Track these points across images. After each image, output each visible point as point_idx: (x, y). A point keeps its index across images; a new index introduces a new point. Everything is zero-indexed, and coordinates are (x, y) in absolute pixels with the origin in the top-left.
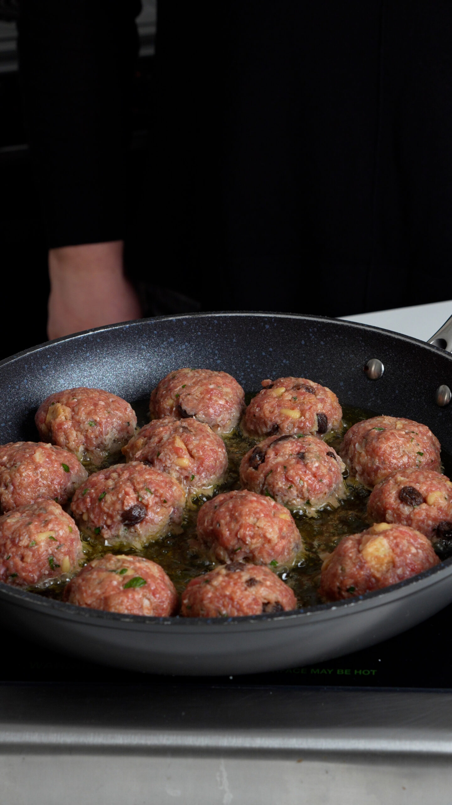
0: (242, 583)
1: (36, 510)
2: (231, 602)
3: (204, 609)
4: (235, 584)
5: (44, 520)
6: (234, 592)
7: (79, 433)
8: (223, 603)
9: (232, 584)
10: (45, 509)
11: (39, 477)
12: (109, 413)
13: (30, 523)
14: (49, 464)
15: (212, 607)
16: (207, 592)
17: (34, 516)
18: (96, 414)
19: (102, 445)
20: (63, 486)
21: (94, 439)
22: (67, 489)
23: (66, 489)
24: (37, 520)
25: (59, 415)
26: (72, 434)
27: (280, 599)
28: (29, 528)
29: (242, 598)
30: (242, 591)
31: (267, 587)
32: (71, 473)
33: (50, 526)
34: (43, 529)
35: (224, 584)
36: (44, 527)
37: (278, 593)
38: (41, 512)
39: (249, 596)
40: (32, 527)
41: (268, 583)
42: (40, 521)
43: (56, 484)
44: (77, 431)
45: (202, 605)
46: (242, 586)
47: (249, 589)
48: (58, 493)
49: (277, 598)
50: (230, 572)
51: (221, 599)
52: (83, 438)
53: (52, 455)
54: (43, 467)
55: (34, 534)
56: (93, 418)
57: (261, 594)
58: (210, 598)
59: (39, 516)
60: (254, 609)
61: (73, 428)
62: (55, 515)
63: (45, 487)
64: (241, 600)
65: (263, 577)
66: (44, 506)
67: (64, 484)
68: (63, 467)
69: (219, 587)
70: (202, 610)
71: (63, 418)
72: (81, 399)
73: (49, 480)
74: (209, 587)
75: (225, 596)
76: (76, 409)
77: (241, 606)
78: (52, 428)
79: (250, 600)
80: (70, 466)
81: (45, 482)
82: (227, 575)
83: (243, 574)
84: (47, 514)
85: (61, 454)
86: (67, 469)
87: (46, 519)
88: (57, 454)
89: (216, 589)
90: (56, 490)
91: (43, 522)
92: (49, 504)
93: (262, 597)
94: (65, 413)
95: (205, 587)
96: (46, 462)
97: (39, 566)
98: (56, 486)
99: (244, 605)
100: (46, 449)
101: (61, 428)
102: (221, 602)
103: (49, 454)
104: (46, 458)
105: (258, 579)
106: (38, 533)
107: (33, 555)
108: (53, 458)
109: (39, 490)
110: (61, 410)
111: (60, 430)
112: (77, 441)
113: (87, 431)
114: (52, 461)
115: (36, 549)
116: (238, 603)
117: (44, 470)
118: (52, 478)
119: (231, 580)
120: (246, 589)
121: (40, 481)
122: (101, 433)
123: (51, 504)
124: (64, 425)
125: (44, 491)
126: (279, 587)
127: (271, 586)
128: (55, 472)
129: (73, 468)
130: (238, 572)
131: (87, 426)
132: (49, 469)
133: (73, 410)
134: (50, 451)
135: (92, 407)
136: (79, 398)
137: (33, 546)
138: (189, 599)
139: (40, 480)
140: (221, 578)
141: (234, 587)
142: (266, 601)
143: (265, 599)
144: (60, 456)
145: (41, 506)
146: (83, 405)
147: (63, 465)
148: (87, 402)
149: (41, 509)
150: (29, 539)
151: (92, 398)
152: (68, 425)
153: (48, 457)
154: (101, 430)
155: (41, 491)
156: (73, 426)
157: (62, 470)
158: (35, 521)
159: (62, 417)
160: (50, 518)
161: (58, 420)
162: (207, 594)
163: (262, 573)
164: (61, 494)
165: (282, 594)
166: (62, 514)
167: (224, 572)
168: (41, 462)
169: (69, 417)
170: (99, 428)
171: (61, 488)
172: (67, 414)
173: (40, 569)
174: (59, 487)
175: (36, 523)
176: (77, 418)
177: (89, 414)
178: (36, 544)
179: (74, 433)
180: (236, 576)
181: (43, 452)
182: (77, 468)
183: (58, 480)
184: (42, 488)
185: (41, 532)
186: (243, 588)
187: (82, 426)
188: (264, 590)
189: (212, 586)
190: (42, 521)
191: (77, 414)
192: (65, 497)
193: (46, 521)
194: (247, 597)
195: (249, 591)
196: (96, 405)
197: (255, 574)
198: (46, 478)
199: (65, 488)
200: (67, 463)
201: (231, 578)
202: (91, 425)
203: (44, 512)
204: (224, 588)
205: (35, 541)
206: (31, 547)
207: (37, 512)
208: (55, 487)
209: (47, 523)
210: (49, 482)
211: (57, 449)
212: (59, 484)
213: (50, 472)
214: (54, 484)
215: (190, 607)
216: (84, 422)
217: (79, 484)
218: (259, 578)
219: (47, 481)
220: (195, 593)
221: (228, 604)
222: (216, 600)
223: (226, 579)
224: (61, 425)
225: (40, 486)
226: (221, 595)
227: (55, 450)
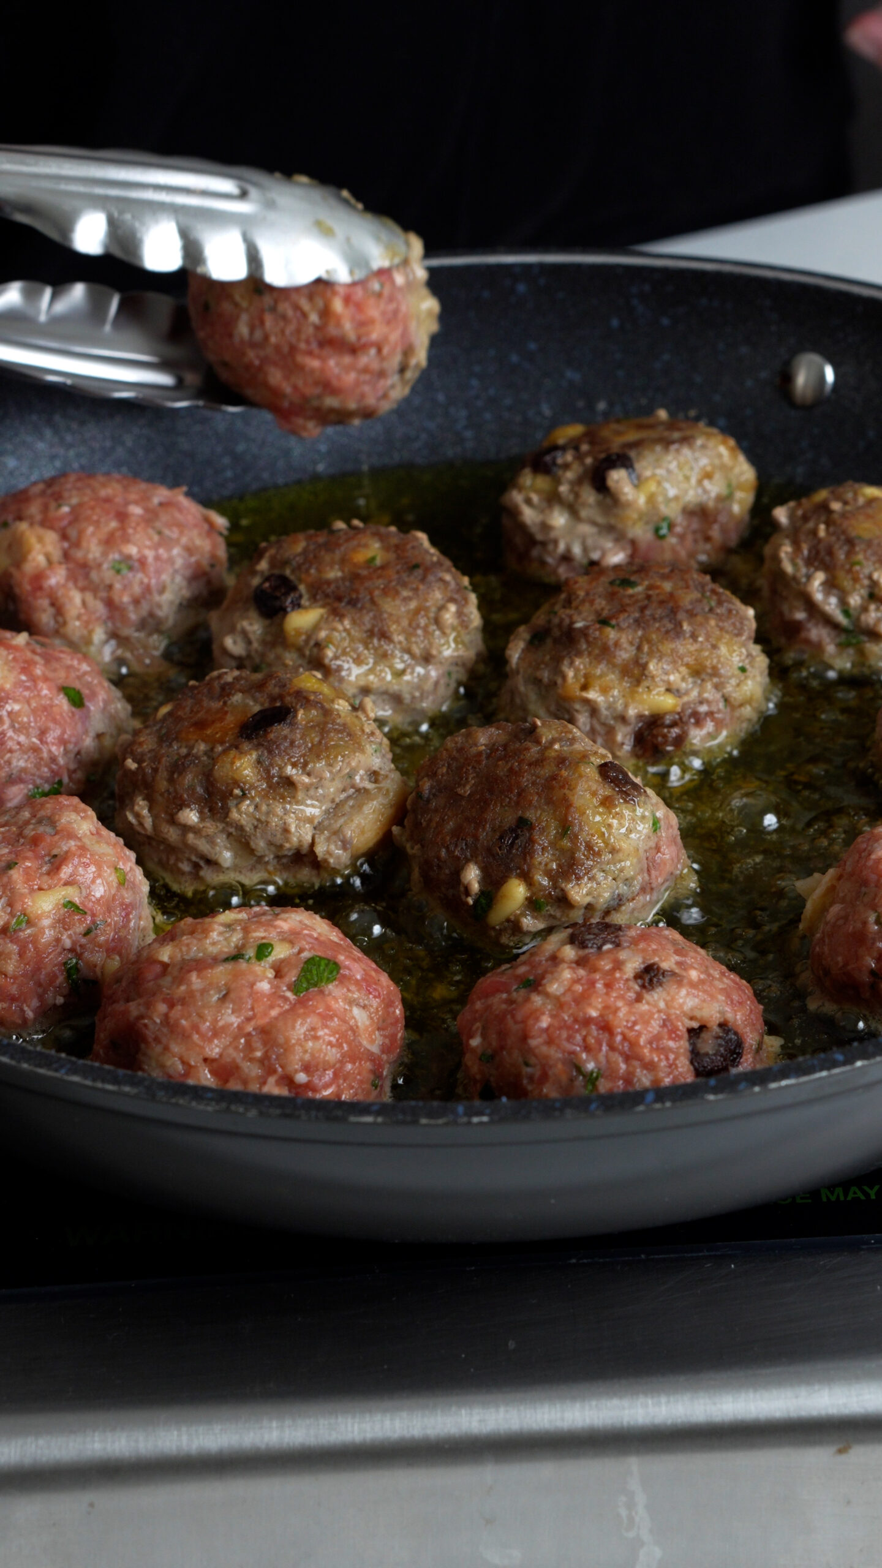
0: (627, 980)
1: (27, 823)
2: (605, 1037)
3: (533, 1060)
4: (608, 986)
5: (49, 855)
6: (609, 1009)
7: (89, 597)
8: (584, 1039)
9: (599, 986)
10: (52, 821)
11: (6, 727)
12: (160, 533)
13: (10, 866)
14: (27, 688)
15: (555, 1054)
16: (536, 1015)
17: (22, 841)
18: (126, 540)
19: (150, 620)
20: (70, 747)
21: (131, 608)
22: (83, 752)
23: (79, 753)
24: (30, 854)
25: (29, 551)
26: (71, 599)
27: (730, 1016)
28: (10, 878)
29: (635, 1023)
30: (630, 1004)
31: (693, 985)
32: (89, 710)
33: (66, 872)
34: (46, 881)
35: (579, 988)
36: (48, 873)
37: (722, 998)
38: (41, 829)
39: (651, 1015)
40: (16, 874)
41: (694, 974)
42: (37, 857)
43: (53, 744)
44: (83, 590)
45: (527, 1051)
46: (629, 989)
47: (647, 997)
48: (60, 767)
49: (722, 1013)
50: (587, 951)
51: (578, 1031)
52: (100, 608)
53: (35, 663)
54: (16, 701)
55: (23, 895)
56: (120, 552)
57: (681, 1006)
58: (547, 1029)
59: (35, 841)
60: (671, 1050)
61: (70, 585)
62: (80, 839)
63: (25, 752)
64: (631, 1028)
65: (677, 958)
66: (49, 812)
67: (73, 740)
68: (66, 694)
69: (568, 998)
70: (527, 1064)
71: (41, 559)
72: (80, 505)
73: (34, 732)
74: (537, 1000)
75: (587, 1021)
76: (73, 533)
77: (633, 1044)
78: (17, 590)
79: (655, 1026)
80: (85, 692)
81: (22, 738)
82: (580, 962)
83: (623, 955)
84: (57, 837)
85: (58, 659)
86: (77, 700)
87: (55, 852)
88: (48, 659)
89: (560, 1004)
90: (53, 759)
91: (47, 859)
92: (62, 808)
93: (685, 1014)
94: (44, 545)
95: (527, 1000)
96: (18, 684)
97: (39, 985)
98: (54, 749)
99: (642, 1041)
100: (16, 648)
101: (40, 588)
102: (578, 1038)
103: (26, 661)
104: (21, 673)
105: (665, 965)
106: (32, 891)
107: (21, 954)
108: (38, 671)
109: (9, 762)
110: (33, 540)
111: (39, 594)
112: (85, 618)
113: (110, 587)
114: (34, 679)
115: (30, 935)
116: (625, 1038)
117: (17, 707)
118: (40, 729)
119: (597, 976)
120: (639, 999)
121: (11, 738)
122: (147, 589)
123: (68, 806)
124: (48, 578)
125: (22, 764)
126: (720, 980)
127: (702, 982)
128: (45, 708)
129: (94, 694)
130: (609, 951)
131: (108, 575)
132: (28, 703)
133: (64, 537)
134: (29, 655)
135: (114, 524)
136: (74, 501)
137: (20, 930)
138: (484, 1036)
139: (10, 733)
140: (567, 974)
141: (607, 994)
142: (695, 1025)
143: (692, 1018)
144: (55, 665)
145: (42, 813)
146: (88, 519)
147: (65, 690)
148: (98, 510)
149: (40, 822)
150: (9, 910)
151: (108, 500)
152: (56, 578)
153: (24, 670)
154: (146, 580)
155: (14, 763)
156: (72, 577)
157: (62, 703)
158: (26, 858)
159: (37, 558)
160: (65, 848)
161: (29, 568)
162: (537, 1019)
163: (670, 949)
164: (68, 770)
165: (732, 1001)
166: (98, 833)
167: (570, 952)
168: (8, 686)
169: (57, 555)
170: (140, 575)
171: (66, 752)
172: (50, 548)
173: (40, 990)
174: (62, 749)
175: (28, 864)
176: (79, 554)
177: (109, 542)
178: (29, 923)
179: (76, 597)
180: (606, 965)
181: (11, 657)
182: (102, 696)
183: (58, 732)
184: (17, 754)
185: (40, 889)
186: (631, 995)
187: (94, 575)
188: (688, 994)
189: (547, 995)
190: (43, 857)
191: (77, 544)
192: (79, 775)
193: (55, 856)
194: (646, 1019)
195: (648, 1003)
196: (122, 516)
197: (655, 951)
198: (23, 729)
199: (76, 749)
200: (77, 685)
201: (594, 970)
202: (118, 571)
203: (49, 830)
204: (581, 1000)
205: (25, 915)
206: (15, 931)
207: (29, 832)
208: (50, 751)
209: (56, 862)
210: (34, 740)
211: (43, 645)
212: (62, 741)
213: (34, 711)
214: (47, 743)
215: (490, 1057)
216: (99, 566)
217: (112, 736)
218: (668, 963)
219: (28, 736)
220: (501, 1018)
221: (599, 1043)
222: (565, 1034)
223: (582, 972)
224: (38, 578)
225: (11, 751)
226: (576, 1021)
227: (39, 649)
